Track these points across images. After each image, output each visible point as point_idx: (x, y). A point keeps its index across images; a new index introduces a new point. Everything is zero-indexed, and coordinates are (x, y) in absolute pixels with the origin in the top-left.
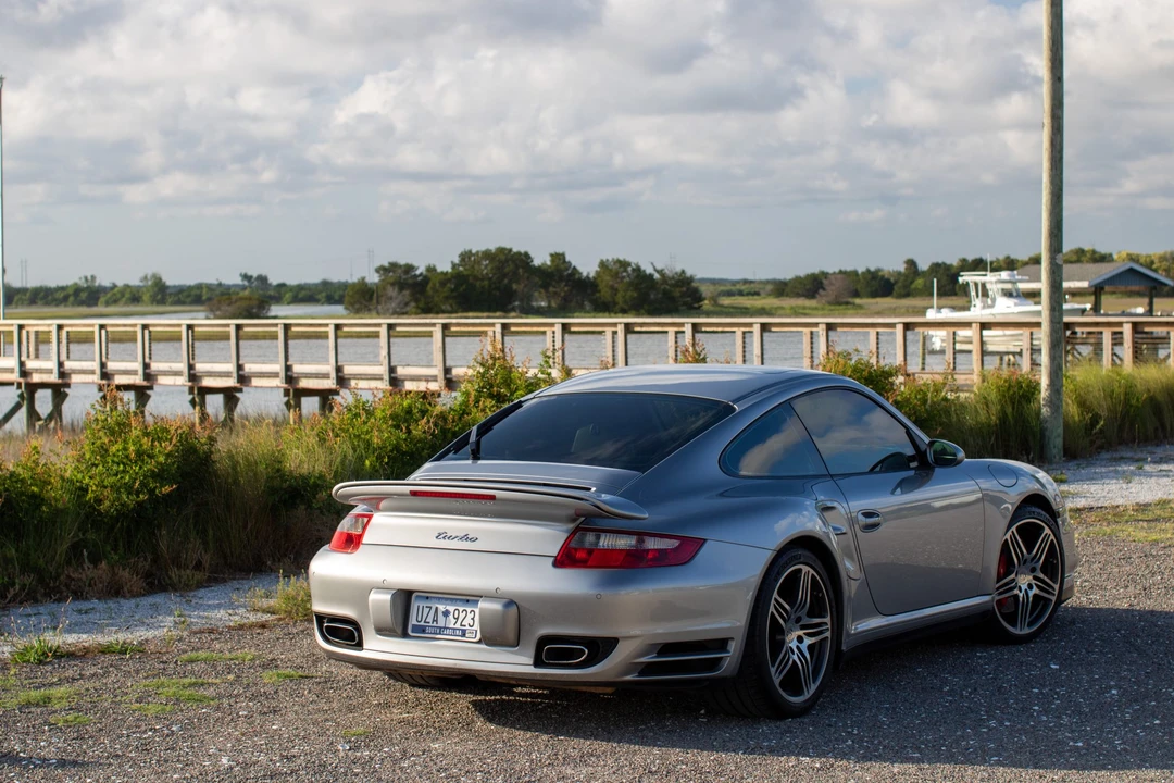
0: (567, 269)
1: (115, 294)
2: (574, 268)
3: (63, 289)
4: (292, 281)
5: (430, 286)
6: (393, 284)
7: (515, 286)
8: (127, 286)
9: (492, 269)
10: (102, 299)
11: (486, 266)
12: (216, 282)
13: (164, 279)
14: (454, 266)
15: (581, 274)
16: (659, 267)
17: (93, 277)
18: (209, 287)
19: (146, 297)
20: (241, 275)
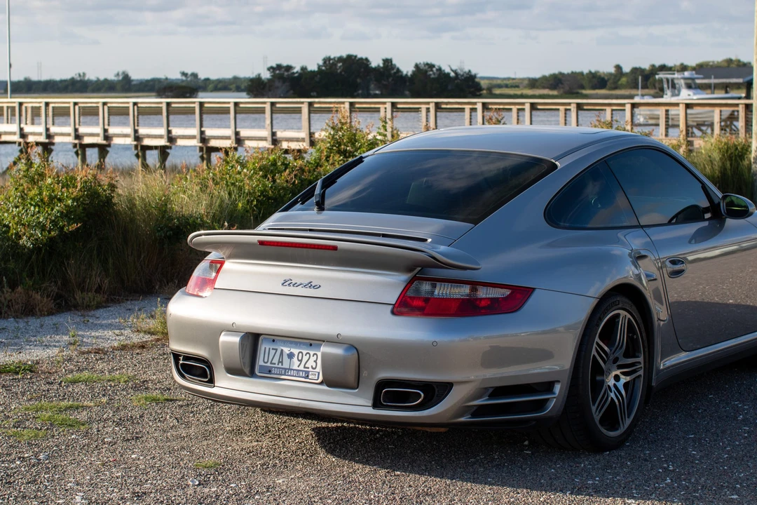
0: (393, 69)
1: (98, 85)
2: (398, 68)
3: (64, 81)
4: (213, 77)
5: (303, 79)
6: (279, 78)
7: (358, 80)
8: (106, 80)
9: (344, 69)
10: (90, 88)
11: (340, 67)
12: (164, 78)
13: (130, 75)
14: (319, 67)
15: (402, 72)
16: (454, 68)
17: (84, 74)
18: (159, 80)
19: (118, 87)
20: (181, 73)
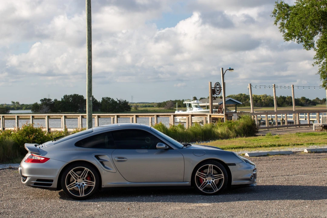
0: (94, 100)
5: (55, 105)
6: (45, 104)
7: (78, 105)
11: (71, 99)
14: (62, 99)
15: (97, 101)
16: (119, 99)
20: (12, 102)
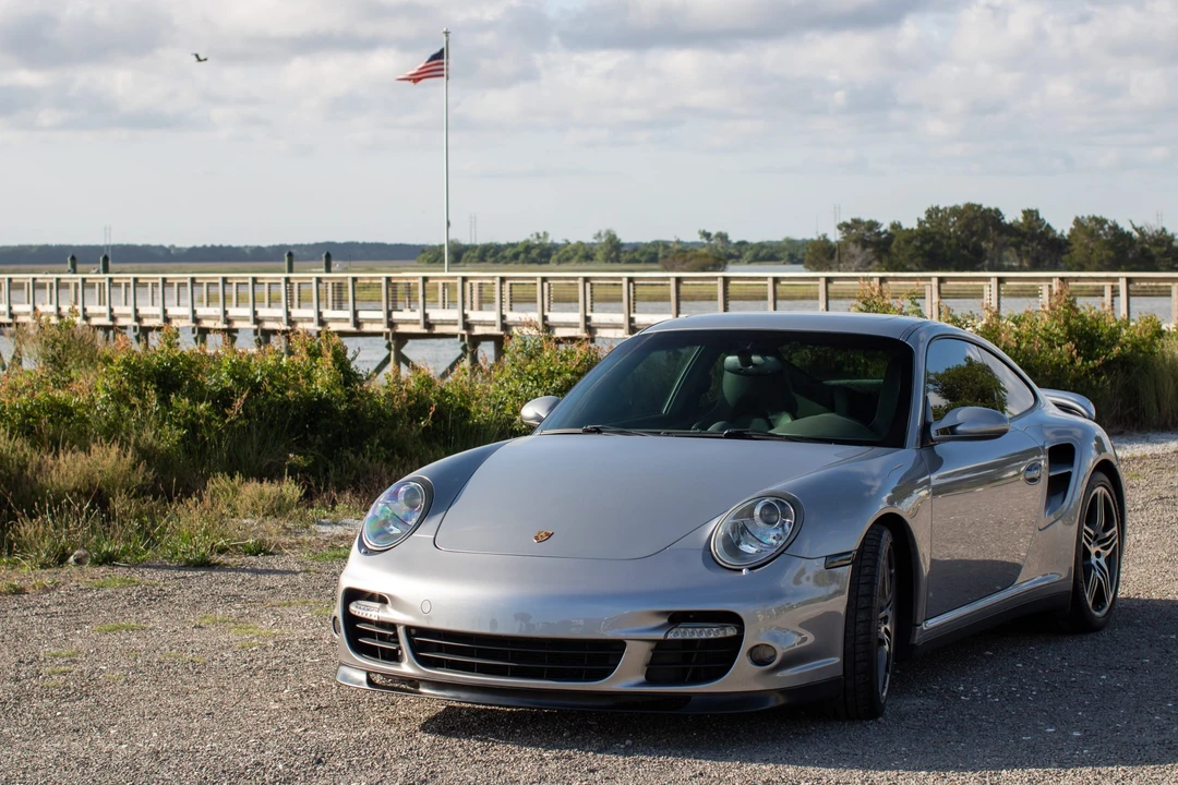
0: (1040, 227)
1: (567, 252)
2: (1048, 225)
3: (513, 245)
5: (895, 243)
6: (855, 242)
7: (983, 244)
8: (581, 244)
9: (960, 226)
10: (554, 257)
11: (954, 223)
12: (674, 240)
13: (619, 236)
14: (920, 223)
17: (545, 233)
18: (666, 245)
19: (599, 256)
20: (700, 232)
